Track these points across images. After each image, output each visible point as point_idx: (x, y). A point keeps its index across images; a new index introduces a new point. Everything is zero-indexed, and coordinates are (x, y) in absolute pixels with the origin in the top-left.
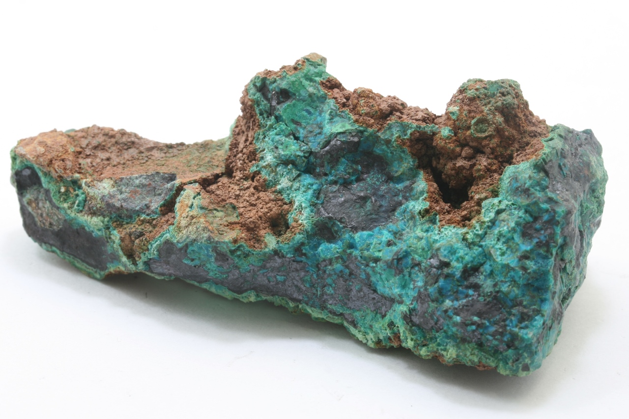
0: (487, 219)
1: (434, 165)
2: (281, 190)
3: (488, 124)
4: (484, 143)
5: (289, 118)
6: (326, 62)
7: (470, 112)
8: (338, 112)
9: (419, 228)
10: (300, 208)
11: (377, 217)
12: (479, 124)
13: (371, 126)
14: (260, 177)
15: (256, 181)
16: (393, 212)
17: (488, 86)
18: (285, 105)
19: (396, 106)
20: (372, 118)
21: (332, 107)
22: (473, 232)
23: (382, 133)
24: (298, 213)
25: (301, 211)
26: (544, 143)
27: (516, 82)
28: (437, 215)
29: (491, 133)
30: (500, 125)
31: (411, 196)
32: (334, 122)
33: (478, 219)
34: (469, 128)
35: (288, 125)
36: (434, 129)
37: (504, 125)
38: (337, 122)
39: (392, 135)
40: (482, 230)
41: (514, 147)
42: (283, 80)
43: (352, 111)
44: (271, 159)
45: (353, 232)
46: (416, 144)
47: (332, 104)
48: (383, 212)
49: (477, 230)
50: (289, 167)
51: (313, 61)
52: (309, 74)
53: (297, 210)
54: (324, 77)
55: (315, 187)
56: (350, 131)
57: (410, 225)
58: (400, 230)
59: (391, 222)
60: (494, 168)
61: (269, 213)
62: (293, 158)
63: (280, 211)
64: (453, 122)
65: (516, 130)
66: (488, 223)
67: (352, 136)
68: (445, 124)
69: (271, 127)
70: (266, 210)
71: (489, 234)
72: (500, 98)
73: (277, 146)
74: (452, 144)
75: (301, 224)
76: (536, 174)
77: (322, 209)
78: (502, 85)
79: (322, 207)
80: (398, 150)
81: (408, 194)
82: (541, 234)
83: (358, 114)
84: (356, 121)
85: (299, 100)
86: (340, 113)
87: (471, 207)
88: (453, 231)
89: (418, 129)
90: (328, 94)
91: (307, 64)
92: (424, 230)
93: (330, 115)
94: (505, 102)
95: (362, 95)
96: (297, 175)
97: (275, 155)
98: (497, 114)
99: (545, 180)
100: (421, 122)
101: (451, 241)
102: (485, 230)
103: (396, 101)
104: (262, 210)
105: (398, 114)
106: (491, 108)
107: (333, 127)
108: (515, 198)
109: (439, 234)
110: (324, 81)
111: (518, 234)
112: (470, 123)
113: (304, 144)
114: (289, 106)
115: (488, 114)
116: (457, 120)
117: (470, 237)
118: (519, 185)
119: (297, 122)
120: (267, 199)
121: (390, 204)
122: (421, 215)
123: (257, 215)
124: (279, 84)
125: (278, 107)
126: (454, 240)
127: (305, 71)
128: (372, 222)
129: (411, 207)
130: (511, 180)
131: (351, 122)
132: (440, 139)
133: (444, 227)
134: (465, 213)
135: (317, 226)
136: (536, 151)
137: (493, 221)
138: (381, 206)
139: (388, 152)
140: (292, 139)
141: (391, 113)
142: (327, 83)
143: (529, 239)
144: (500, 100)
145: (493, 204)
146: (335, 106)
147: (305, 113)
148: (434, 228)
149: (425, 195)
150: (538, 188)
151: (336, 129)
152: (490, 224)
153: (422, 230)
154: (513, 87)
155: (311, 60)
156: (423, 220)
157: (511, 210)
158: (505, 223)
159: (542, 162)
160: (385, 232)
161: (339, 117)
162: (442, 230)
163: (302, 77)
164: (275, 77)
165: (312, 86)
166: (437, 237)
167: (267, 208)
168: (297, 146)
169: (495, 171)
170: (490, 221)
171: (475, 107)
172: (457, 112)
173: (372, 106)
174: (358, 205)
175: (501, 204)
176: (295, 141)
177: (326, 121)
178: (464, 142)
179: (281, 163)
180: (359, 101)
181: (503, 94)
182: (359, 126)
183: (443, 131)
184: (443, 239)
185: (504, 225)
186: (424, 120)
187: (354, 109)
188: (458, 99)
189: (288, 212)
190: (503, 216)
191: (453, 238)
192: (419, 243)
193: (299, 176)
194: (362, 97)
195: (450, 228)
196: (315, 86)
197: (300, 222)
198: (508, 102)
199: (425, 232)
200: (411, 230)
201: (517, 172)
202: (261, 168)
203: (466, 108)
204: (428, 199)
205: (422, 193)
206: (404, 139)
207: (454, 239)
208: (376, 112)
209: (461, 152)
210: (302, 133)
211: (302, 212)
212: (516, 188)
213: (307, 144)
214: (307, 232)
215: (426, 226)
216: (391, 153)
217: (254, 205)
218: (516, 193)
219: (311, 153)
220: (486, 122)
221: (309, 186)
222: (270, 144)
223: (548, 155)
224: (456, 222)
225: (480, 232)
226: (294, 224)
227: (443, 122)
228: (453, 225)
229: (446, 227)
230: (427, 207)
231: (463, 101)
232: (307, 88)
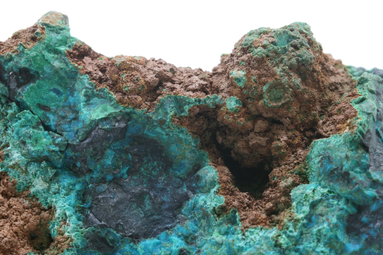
0: (302, 216)
1: (220, 142)
2: (36, 193)
3: (284, 88)
4: (281, 113)
5: (35, 103)
6: (68, 21)
7: (260, 76)
8: (95, 90)
9: (216, 230)
10: (64, 216)
11: (160, 217)
12: (272, 90)
13: (139, 106)
14: (7, 180)
15: (3, 184)
16: (179, 210)
17: (276, 40)
18: (28, 88)
19: (165, 75)
20: (138, 95)
21: (87, 85)
22: (285, 233)
23: (154, 113)
24: (62, 222)
25: (65, 220)
26: (356, 107)
27: (306, 24)
28: (236, 212)
29: (288, 99)
30: (298, 89)
31: (198, 187)
32: (92, 104)
33: (290, 217)
34: (261, 97)
35: (34, 112)
36: (217, 100)
37: (302, 87)
38: (96, 104)
39: (167, 113)
40: (297, 231)
41: (315, 110)
42: (20, 56)
43: (112, 88)
44: (18, 157)
45: (134, 242)
46: (196, 120)
47: (86, 81)
48: (167, 210)
49: (291, 231)
50: (42, 165)
51: (53, 25)
52: (51, 43)
53: (61, 219)
54: (70, 44)
55: (78, 187)
56: (114, 115)
57: (203, 225)
58: (191, 232)
59: (179, 222)
60: (296, 141)
61: (25, 225)
62: (46, 154)
63: (38, 221)
64: (240, 90)
65: (315, 88)
66: (303, 220)
67: (118, 121)
68: (229, 92)
69: (14, 118)
70: (22, 222)
71: (306, 234)
72: (293, 53)
73: (24, 141)
74: (242, 119)
75: (69, 238)
76: (354, 152)
77: (91, 215)
78: (292, 33)
79: (91, 212)
80: (175, 131)
81: (194, 185)
82: (370, 228)
83: (120, 92)
84: (120, 102)
85: (43, 79)
86: (98, 92)
87: (276, 198)
88: (261, 234)
89: (198, 103)
90: (79, 67)
91: (46, 31)
92: (223, 232)
93: (86, 95)
94: (300, 59)
95: (122, 67)
96: (53, 174)
97: (24, 151)
98: (292, 74)
99: (365, 157)
100: (199, 93)
101: (260, 248)
102: (301, 230)
103: (165, 68)
104: (16, 223)
105: (169, 84)
106: (284, 68)
107: (92, 112)
108: (331, 184)
109: (244, 239)
110: (71, 50)
111: (341, 230)
112: (262, 91)
113: (57, 135)
114: (31, 88)
115: (282, 77)
116: (245, 88)
117: (283, 240)
118: (334, 167)
119: (45, 107)
120: (20, 207)
121: (174, 199)
122: (216, 213)
123: (12, 230)
124: (17, 62)
125: (19, 90)
126: (265, 247)
127: (46, 41)
128: (155, 224)
129: (201, 203)
130: (322, 159)
131: (113, 103)
132: (227, 113)
133: (249, 230)
134: (269, 205)
135: (88, 238)
136: (347, 118)
137: (309, 217)
138: (163, 203)
139: (163, 135)
140: (41, 130)
141: (160, 84)
142: (75, 52)
143: (356, 235)
144: (293, 55)
145: (306, 195)
146: (90, 84)
147: (53, 94)
148: (236, 229)
149: (217, 186)
150: (358, 169)
151: (96, 114)
152: (305, 221)
153: (220, 232)
154: (303, 33)
155: (51, 24)
156: (219, 220)
157: (328, 199)
158: (324, 218)
159: (359, 137)
160: (174, 238)
161: (97, 97)
162: (247, 234)
163: (44, 49)
164: (10, 53)
165: (57, 59)
166: (242, 244)
167: (22, 220)
168: (49, 139)
169: (299, 145)
170: (305, 218)
171: (265, 70)
172: (244, 78)
173: (137, 80)
174: (134, 206)
175: (316, 194)
176: (46, 132)
177: (82, 104)
178: (256, 113)
179: (31, 161)
180: (119, 75)
181: (296, 48)
182: (124, 108)
183: (228, 103)
184: (250, 246)
185: (323, 222)
186: (203, 89)
187: (115, 86)
188: (243, 61)
189: (48, 221)
190: (320, 209)
191: (262, 245)
192: (219, 251)
193: (56, 175)
194: (123, 70)
195: (257, 231)
196: (61, 58)
197: (66, 234)
198: (304, 58)
199: (223, 235)
200: (204, 231)
201: (329, 149)
202: (7, 168)
203: (254, 72)
204: (221, 192)
205: (213, 184)
206: (181, 117)
207: (265, 245)
208: (143, 87)
209: (254, 126)
210: (52, 120)
211: (68, 222)
212: (331, 171)
213: (61, 135)
214: (77, 247)
215: (224, 227)
216: (166, 135)
217: (6, 216)
218: (332, 177)
219: (68, 146)
220: (280, 86)
221: (71, 187)
222: (15, 138)
223: (364, 125)
224: (262, 222)
225: (295, 234)
226: (59, 238)
227: (226, 90)
228: (260, 227)
229: (252, 230)
230: (223, 203)
231: (249, 64)
232: (52, 63)
